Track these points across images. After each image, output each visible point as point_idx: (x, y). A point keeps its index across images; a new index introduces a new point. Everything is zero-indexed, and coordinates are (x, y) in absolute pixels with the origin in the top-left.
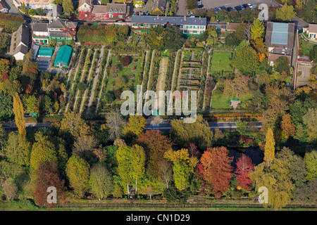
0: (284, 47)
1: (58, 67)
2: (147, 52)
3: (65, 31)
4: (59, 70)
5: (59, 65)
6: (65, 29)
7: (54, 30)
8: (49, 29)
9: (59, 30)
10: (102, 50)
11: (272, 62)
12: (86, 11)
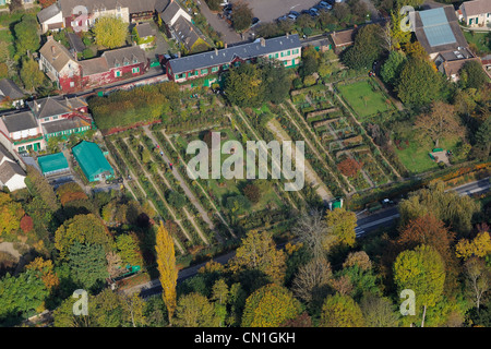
0: (454, 47)
1: (98, 182)
2: (229, 115)
3: (73, 117)
4: (104, 186)
5: (100, 179)
6: (71, 113)
7: (51, 119)
8: (41, 121)
9: (60, 118)
10: (148, 133)
11: (453, 76)
12: (71, 75)
